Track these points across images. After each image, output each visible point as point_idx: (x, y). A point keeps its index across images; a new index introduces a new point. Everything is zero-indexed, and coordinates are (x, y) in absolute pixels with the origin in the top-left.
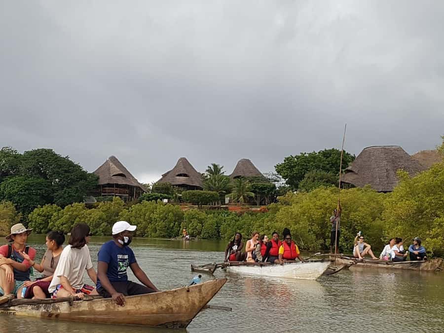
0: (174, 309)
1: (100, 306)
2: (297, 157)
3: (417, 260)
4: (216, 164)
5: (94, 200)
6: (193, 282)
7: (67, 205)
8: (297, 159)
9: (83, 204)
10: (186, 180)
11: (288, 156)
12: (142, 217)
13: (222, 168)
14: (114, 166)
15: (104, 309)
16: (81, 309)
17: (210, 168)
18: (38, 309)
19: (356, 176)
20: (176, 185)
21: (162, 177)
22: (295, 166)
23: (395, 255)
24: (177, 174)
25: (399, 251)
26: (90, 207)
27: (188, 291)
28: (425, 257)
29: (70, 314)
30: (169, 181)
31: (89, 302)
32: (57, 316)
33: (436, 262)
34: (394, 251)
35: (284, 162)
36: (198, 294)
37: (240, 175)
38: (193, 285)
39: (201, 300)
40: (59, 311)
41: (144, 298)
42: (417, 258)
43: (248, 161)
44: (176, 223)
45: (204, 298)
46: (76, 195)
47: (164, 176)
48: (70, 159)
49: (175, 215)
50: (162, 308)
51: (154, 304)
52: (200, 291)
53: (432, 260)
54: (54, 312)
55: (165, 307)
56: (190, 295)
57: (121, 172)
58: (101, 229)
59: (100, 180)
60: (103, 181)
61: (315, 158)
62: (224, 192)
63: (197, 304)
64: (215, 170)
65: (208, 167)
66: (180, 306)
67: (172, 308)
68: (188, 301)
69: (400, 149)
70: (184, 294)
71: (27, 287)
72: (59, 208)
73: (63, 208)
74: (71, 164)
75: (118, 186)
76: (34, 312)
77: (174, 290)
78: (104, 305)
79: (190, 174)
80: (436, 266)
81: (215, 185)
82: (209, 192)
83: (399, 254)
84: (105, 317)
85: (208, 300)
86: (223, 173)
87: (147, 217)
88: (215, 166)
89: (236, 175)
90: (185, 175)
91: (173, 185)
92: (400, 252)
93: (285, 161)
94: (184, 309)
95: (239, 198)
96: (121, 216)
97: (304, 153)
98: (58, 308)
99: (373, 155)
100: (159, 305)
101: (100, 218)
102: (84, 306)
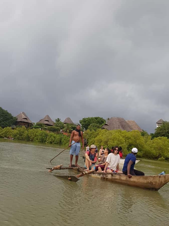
0: (153, 183)
1: (124, 178)
2: (87, 118)
4: (58, 118)
5: (15, 127)
6: (162, 174)
7: (5, 127)
9: (11, 127)
10: (48, 122)
12: (33, 134)
13: (60, 119)
14: (23, 115)
15: (125, 179)
16: (116, 178)
18: (100, 175)
19: (108, 126)
20: (44, 124)
22: (86, 121)
24: (45, 120)
26: (13, 129)
27: (160, 177)
29: (112, 179)
30: (42, 122)
31: (119, 176)
32: (107, 179)
36: (164, 179)
38: (162, 175)
39: (165, 181)
40: (107, 177)
41: (141, 177)
43: (69, 118)
44: (45, 137)
45: (166, 180)
46: (9, 124)
47: (40, 120)
48: (8, 111)
49: (45, 134)
50: (148, 182)
51: (145, 180)
52: (165, 177)
54: (106, 177)
55: (150, 182)
56: (160, 179)
57: (26, 118)
58: (17, 137)
59: (18, 120)
60: (19, 120)
61: (92, 119)
63: (163, 182)
64: (58, 120)
65: (56, 119)
66: (156, 182)
67: (152, 183)
68: (160, 181)
69: (123, 119)
70: (158, 178)
71: (96, 167)
72: (2, 128)
73: (3, 129)
74: (8, 113)
75: (24, 122)
76: (98, 176)
77: (154, 176)
78: (125, 177)
79: (49, 121)
81: (59, 125)
82: (57, 127)
84: (126, 182)
85: (168, 181)
86: (61, 121)
87: (34, 134)
89: (65, 122)
93: (83, 119)
94: (157, 184)
95: (67, 130)
96: (25, 133)
97: (89, 117)
98: (107, 176)
99: (114, 120)
100: (147, 181)
101: (17, 133)
102: (117, 177)
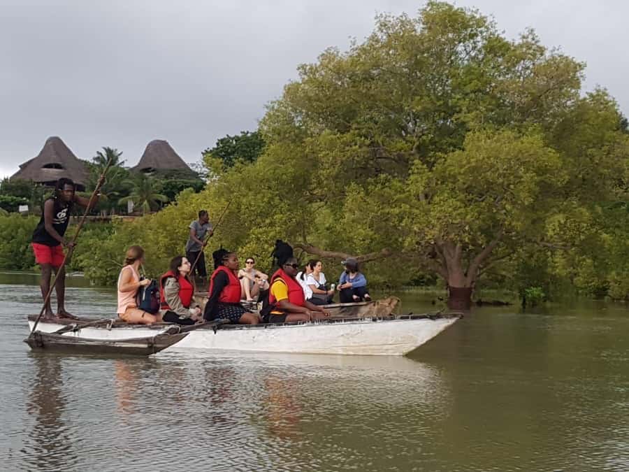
2: (237, 139)
3: (353, 301)
4: (111, 148)
8: (236, 141)
10: (60, 173)
11: (222, 138)
13: (119, 155)
17: (101, 154)
20: (43, 183)
21: (19, 169)
22: (234, 152)
23: (312, 292)
24: (44, 164)
25: (318, 286)
28: (366, 295)
30: (30, 176)
33: (387, 304)
34: (309, 285)
35: (216, 146)
37: (150, 166)
42: (352, 298)
47: (23, 167)
53: (380, 301)
62: (117, 194)
64: (108, 157)
65: (98, 152)
79: (65, 164)
80: (386, 311)
83: (320, 291)
86: (123, 162)
88: (109, 151)
89: (144, 167)
90: (58, 166)
91: (39, 183)
92: (321, 287)
93: (218, 144)
95: (142, 204)
97: (246, 132)
